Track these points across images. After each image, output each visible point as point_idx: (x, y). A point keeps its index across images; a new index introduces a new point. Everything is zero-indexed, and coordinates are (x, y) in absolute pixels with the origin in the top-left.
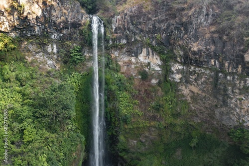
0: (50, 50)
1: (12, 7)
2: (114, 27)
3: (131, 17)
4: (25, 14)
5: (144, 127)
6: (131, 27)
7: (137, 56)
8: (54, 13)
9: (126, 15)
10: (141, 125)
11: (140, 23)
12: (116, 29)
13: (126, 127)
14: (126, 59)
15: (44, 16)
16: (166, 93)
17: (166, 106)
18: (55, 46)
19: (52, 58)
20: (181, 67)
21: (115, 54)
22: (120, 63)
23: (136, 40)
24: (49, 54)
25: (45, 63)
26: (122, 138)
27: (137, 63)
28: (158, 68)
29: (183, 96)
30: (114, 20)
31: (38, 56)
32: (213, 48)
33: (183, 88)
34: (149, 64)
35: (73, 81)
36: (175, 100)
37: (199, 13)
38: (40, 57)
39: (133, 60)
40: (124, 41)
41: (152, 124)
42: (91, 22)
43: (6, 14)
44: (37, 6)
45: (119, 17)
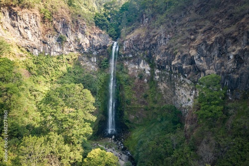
0: (93, 60)
1: (75, 40)
2: (124, 48)
3: (133, 41)
4: (81, 43)
5: (138, 108)
6: (134, 47)
7: (139, 65)
8: (94, 41)
9: (131, 40)
10: (136, 106)
11: (139, 45)
12: (126, 49)
13: (127, 106)
14: (133, 66)
15: (90, 43)
16: (151, 88)
17: (150, 96)
18: (95, 58)
19: (93, 65)
20: (158, 71)
21: (126, 63)
22: (129, 69)
23: (138, 55)
24: (92, 62)
25: (90, 67)
26: (126, 113)
27: (139, 69)
28: (148, 73)
29: (160, 90)
30: (124, 43)
31: (87, 63)
32: (166, 58)
33: (160, 85)
34: (145, 69)
35: (102, 77)
36: (155, 92)
37: (161, 38)
38: (88, 64)
39: (137, 67)
40: (131, 56)
41: (142, 106)
42: (113, 45)
43: (73, 43)
44: (86, 38)
45: (127, 42)
